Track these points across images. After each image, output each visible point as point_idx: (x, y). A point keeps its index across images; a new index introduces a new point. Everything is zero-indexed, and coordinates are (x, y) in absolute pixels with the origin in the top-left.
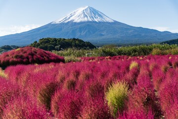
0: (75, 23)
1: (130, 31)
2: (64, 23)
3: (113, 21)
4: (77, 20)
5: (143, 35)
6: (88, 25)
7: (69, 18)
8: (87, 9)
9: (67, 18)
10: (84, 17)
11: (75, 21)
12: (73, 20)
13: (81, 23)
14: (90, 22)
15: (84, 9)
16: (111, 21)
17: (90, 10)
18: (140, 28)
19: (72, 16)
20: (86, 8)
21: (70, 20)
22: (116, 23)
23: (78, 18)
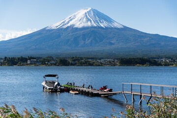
0: (77, 29)
1: (146, 39)
2: (62, 29)
3: (122, 27)
4: (79, 25)
5: (163, 43)
6: (93, 31)
7: (68, 22)
8: (90, 11)
9: (66, 22)
10: (87, 21)
11: (76, 26)
12: (74, 25)
13: (84, 28)
14: (95, 27)
15: (86, 11)
16: (119, 27)
17: (94, 12)
19: (71, 20)
20: (88, 10)
21: (69, 25)
22: (125, 29)
23: (79, 23)
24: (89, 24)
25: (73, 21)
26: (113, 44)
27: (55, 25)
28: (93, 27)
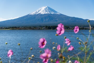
0: (42, 15)
1: (70, 19)
2: (36, 15)
3: (60, 14)
4: (43, 13)
5: (77, 21)
8: (47, 7)
9: (37, 12)
11: (41, 14)
12: (41, 13)
15: (45, 7)
18: (74, 17)
20: (46, 7)
21: (38, 13)
22: (61, 15)
24: (47, 13)
25: (40, 11)
26: (57, 21)
27: (33, 13)
28: (48, 14)
